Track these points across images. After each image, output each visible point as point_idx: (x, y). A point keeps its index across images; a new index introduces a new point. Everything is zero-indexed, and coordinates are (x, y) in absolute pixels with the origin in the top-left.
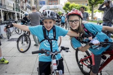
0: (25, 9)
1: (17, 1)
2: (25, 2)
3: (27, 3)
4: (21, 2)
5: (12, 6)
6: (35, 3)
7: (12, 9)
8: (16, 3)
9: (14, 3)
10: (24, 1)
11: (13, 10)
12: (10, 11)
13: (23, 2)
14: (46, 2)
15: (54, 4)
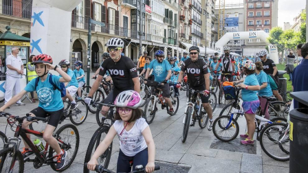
0: (188, 38)
1: (173, 25)
2: (190, 23)
3: (194, 26)
4: (181, 25)
5: (162, 34)
6: (213, 23)
7: (162, 40)
8: (170, 28)
9: (166, 28)
10: (187, 23)
11: (162, 42)
12: (157, 45)
13: (185, 24)
14: (240, 21)
15: (260, 25)
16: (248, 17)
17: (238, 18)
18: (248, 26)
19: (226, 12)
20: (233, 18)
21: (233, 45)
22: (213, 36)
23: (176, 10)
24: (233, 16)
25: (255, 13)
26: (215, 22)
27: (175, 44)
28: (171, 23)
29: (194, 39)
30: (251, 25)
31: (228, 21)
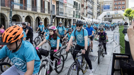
0: (85, 15)
1: (78, 9)
2: (87, 8)
3: (88, 10)
4: (82, 9)
5: (72, 13)
8: (76, 10)
10: (85, 8)
11: (72, 17)
12: (69, 18)
13: (84, 8)
14: (110, 7)
15: (120, 8)
16: (114, 5)
17: (109, 6)
18: (114, 9)
19: (104, 3)
20: (107, 6)
21: (107, 18)
22: (98, 14)
23: (80, 2)
24: (108, 5)
25: (118, 3)
26: (99, 8)
27: (79, 17)
28: (77, 8)
29: (88, 15)
30: (116, 9)
31: (105, 7)
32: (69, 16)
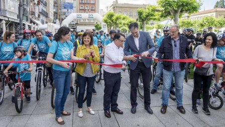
0: (37, 16)
1: (25, 3)
2: (38, 4)
4: (31, 4)
6: (54, 6)
10: (36, 3)
11: (16, 18)
12: (13, 20)
13: (35, 4)
14: (74, 6)
15: (88, 10)
16: (80, 3)
17: (72, 4)
18: (80, 10)
22: (54, 16)
24: (70, 1)
25: (85, 1)
27: (27, 20)
28: (24, 1)
30: (82, 10)
31: (65, 5)
32: (11, 17)
